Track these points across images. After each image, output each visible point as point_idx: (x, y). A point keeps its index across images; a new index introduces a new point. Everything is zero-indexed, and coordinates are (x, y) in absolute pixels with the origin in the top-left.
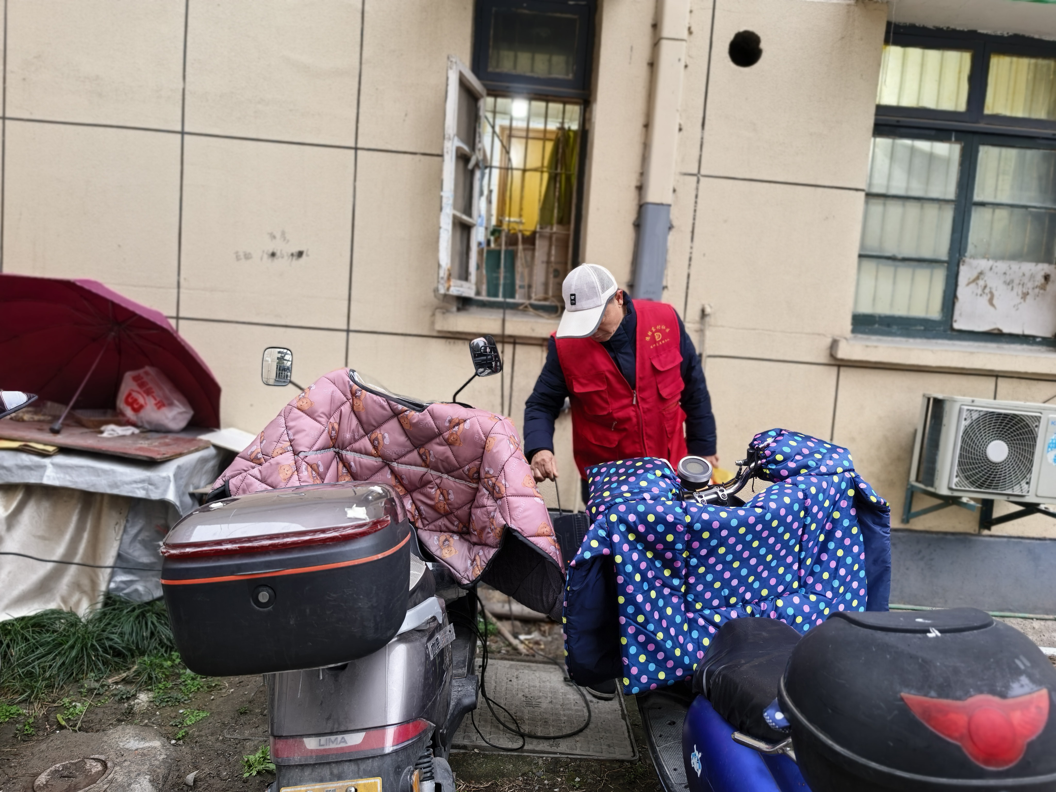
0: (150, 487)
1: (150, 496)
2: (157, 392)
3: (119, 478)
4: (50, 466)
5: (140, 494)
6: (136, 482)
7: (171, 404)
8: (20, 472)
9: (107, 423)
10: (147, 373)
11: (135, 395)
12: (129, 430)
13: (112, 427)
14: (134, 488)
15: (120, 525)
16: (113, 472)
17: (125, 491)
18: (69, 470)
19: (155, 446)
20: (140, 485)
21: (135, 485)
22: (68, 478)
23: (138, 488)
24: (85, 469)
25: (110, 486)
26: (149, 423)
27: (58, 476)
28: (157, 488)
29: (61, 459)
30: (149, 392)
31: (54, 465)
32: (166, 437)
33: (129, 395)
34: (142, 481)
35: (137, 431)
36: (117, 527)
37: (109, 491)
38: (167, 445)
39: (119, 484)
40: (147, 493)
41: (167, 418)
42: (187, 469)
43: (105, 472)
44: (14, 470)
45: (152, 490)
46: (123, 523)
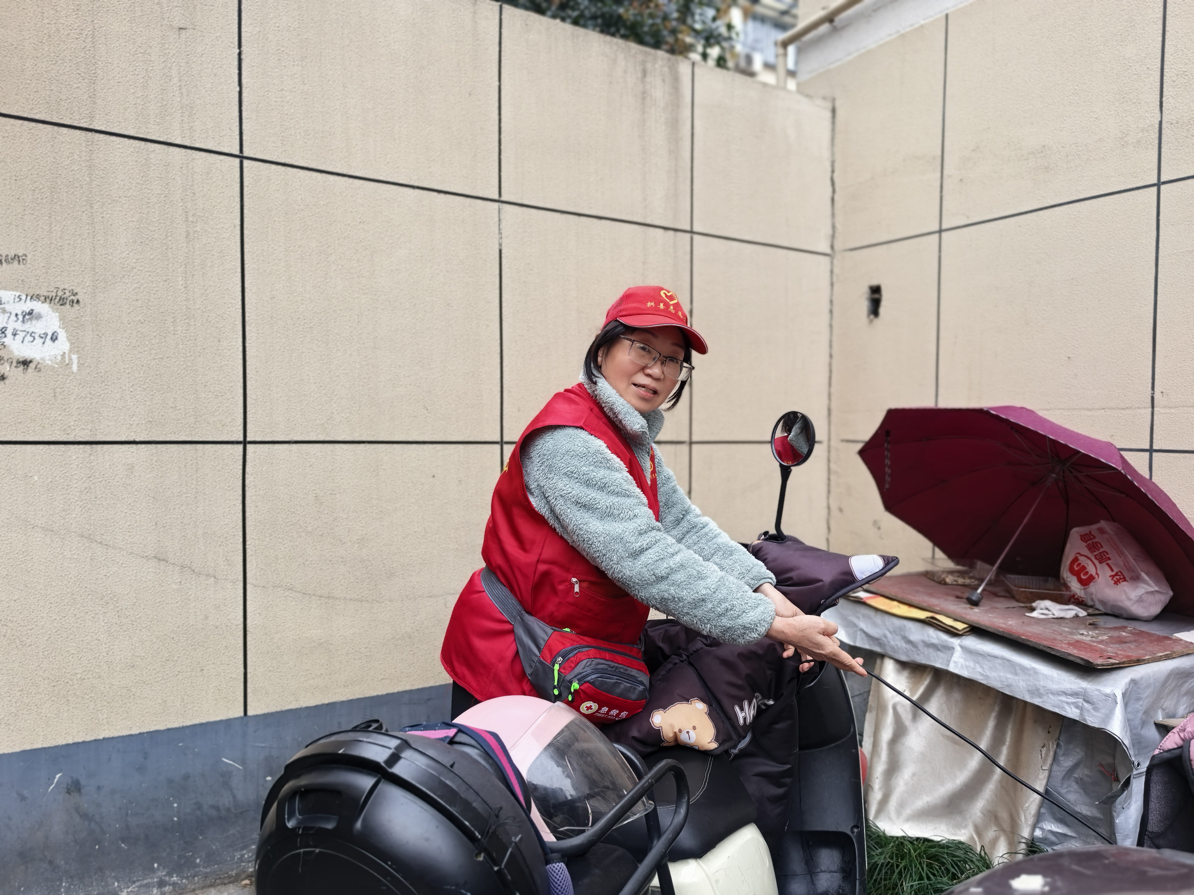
0: (1086, 705)
1: (1085, 720)
2: (1115, 559)
3: (1042, 683)
4: (958, 649)
5: (1072, 713)
6: (1065, 693)
7: (1136, 578)
8: (926, 651)
9: (1043, 597)
10: (1101, 531)
11: (1083, 560)
12: (1071, 611)
13: (1048, 603)
14: (1062, 701)
15: (1048, 750)
16: (1036, 672)
17: (1050, 704)
18: (980, 658)
19: (1101, 642)
20: (1071, 700)
21: (1063, 698)
22: (979, 669)
23: (1068, 703)
24: (1000, 661)
25: (1031, 692)
26: (1103, 603)
27: (967, 664)
28: (1096, 709)
29: (972, 642)
30: (1102, 558)
31: (965, 649)
32: (1123, 628)
33: (1076, 560)
34: (1075, 694)
35: (1082, 613)
36: (1044, 751)
37: (1028, 698)
38: (1121, 641)
39: (1042, 691)
40: (1081, 714)
41: (1129, 599)
42: (1148, 686)
43: (1023, 669)
44: (920, 646)
45: (1088, 711)
46: (1053, 747)
